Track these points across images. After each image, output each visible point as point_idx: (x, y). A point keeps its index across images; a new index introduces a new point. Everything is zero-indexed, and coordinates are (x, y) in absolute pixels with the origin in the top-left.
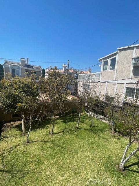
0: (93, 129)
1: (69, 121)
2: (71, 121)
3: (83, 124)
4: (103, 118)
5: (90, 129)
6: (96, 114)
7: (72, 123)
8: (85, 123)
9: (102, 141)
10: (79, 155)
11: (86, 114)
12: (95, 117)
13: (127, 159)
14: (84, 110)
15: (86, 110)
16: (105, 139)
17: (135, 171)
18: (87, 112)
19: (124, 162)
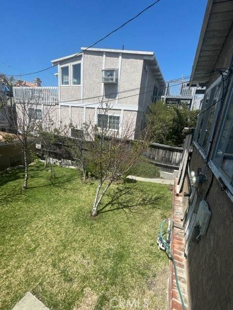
0: (55, 182)
1: (6, 182)
2: (10, 181)
3: (36, 180)
4: (70, 163)
5: (51, 183)
6: (60, 159)
7: (12, 184)
8: (40, 177)
9: (70, 193)
10: (33, 226)
11: (40, 162)
12: (58, 164)
13: (99, 202)
14: (37, 157)
15: (39, 157)
16: (74, 189)
17: (109, 211)
18: (42, 160)
19: (96, 206)
